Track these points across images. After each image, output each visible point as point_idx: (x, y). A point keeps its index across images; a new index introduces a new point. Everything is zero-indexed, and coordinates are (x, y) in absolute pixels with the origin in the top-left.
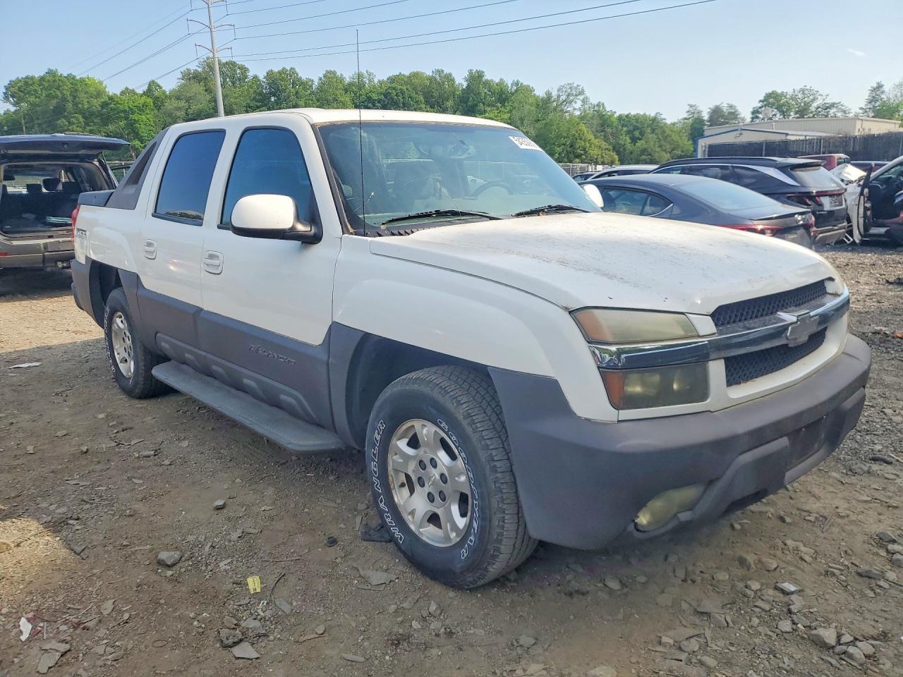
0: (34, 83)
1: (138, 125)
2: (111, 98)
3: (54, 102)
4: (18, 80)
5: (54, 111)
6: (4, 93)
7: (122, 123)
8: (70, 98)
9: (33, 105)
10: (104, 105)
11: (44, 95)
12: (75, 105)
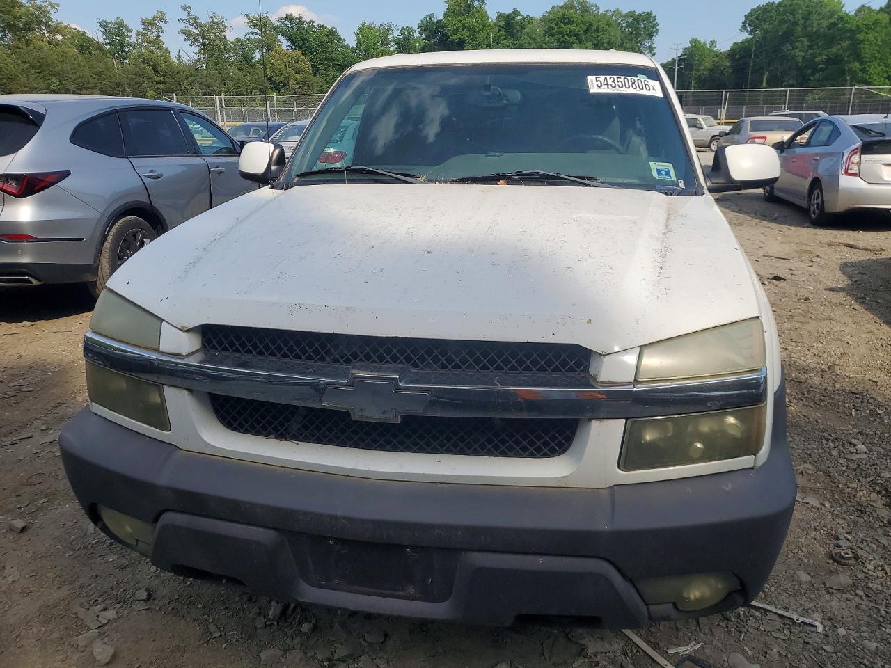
0: (772, 9)
1: (861, 45)
2: (841, 18)
3: (785, 26)
4: (759, 8)
5: (782, 36)
6: (743, 23)
7: (845, 44)
8: (801, 22)
9: (766, 32)
10: (833, 25)
11: (777, 20)
12: (805, 28)
